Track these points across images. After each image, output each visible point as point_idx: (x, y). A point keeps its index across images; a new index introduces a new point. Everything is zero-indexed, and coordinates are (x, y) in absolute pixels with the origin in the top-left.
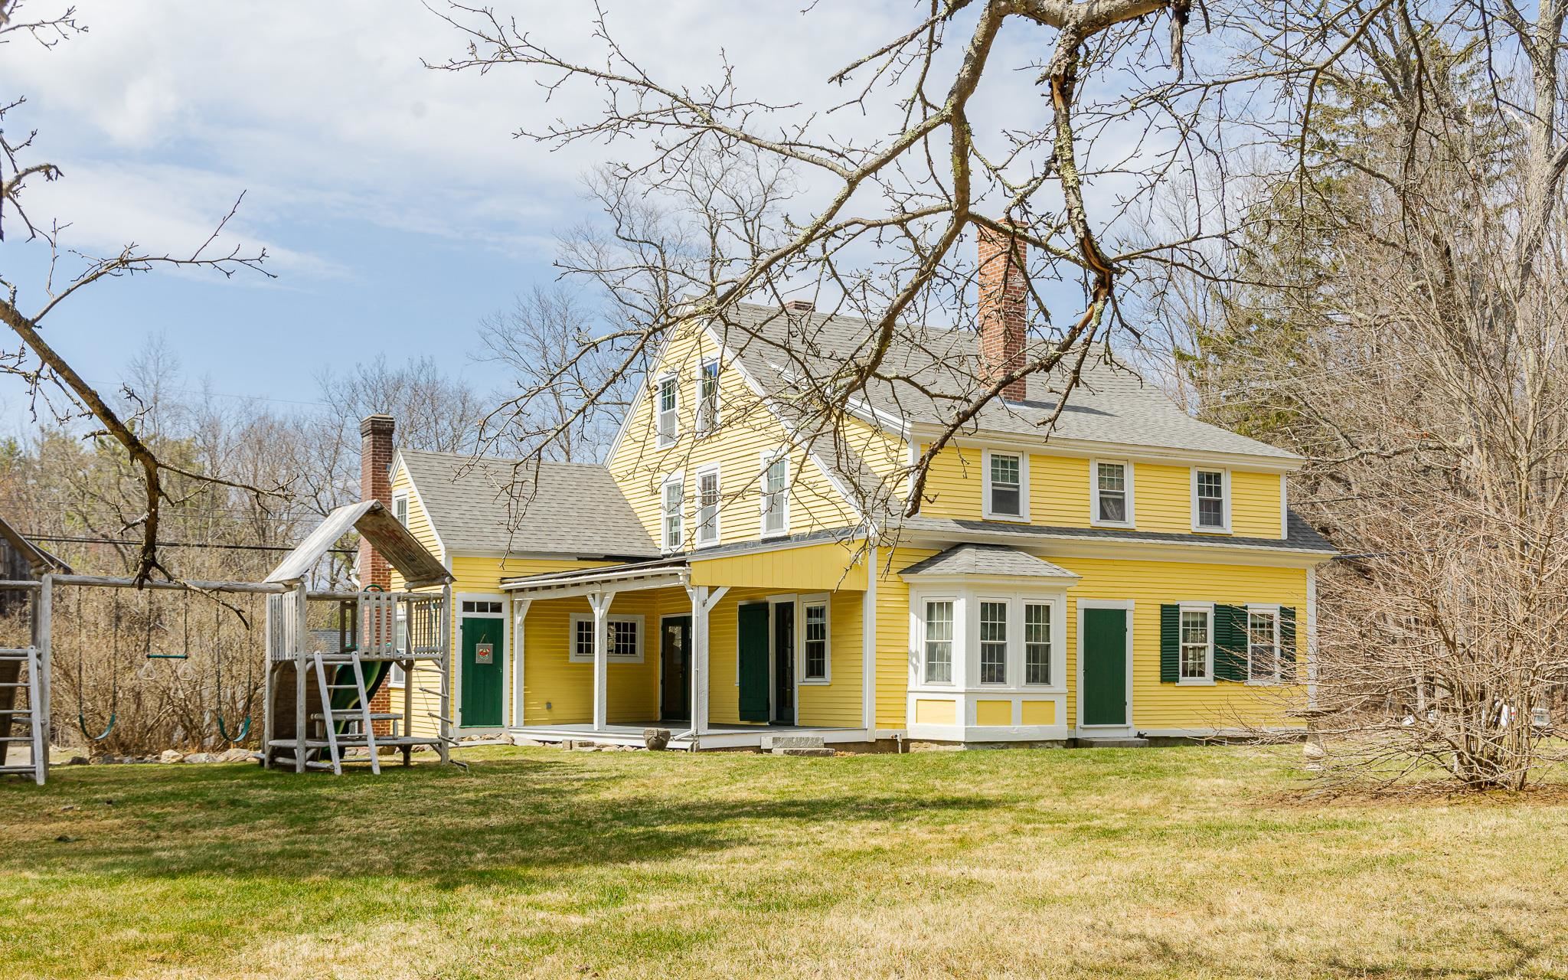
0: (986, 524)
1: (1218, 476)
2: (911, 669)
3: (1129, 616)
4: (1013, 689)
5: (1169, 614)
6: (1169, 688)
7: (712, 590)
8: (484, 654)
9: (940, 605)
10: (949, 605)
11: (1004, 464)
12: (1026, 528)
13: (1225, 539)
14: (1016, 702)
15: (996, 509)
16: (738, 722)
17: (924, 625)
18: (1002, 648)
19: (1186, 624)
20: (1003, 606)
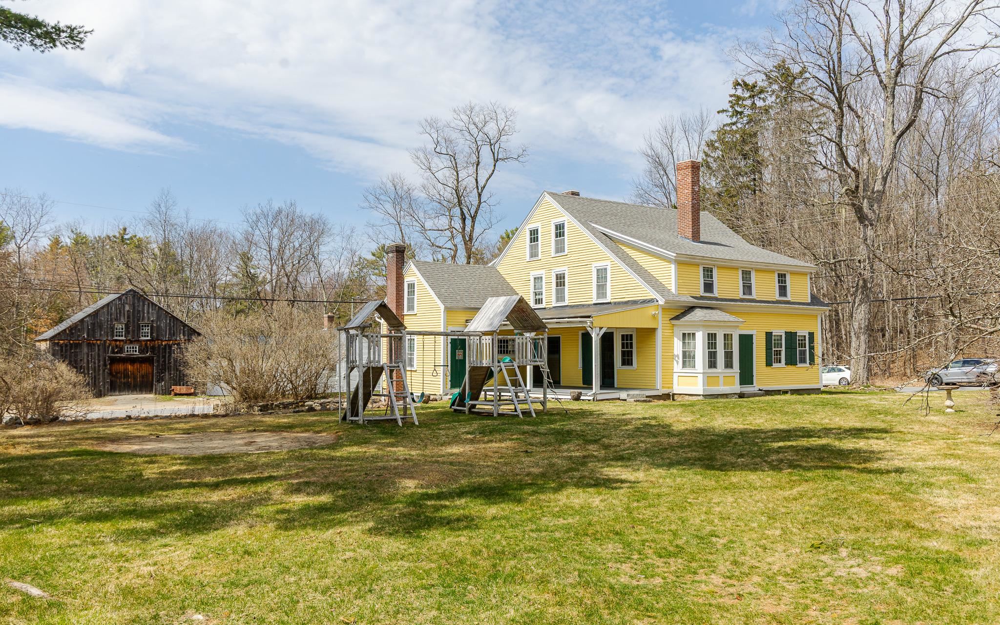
0: (702, 298)
1: (785, 275)
2: (675, 362)
3: (754, 337)
4: (720, 371)
5: (769, 335)
6: (769, 368)
7: (601, 328)
8: (459, 355)
9: (689, 334)
10: (694, 334)
11: (708, 271)
12: (716, 299)
13: (788, 302)
14: (721, 376)
15: (705, 291)
16: (582, 385)
17: (681, 343)
18: (715, 353)
19: (775, 340)
20: (715, 334)
